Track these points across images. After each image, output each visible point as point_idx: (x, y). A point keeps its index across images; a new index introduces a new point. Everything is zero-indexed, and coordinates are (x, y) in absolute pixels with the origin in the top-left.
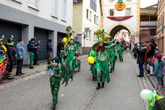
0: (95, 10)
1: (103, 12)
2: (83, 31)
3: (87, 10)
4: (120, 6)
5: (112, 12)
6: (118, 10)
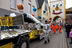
2: (42, 19)
5: (54, 11)
6: (56, 10)
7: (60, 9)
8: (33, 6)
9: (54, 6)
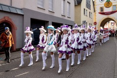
0: (90, 8)
1: (96, 9)
2: (82, 23)
3: (84, 9)
4: (108, 4)
5: (102, 9)
6: (106, 7)
7: (113, 4)
8: (68, 2)
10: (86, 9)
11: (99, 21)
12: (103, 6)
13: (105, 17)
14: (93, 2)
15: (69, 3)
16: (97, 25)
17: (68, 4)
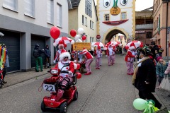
0: (90, 16)
1: (99, 17)
3: (83, 16)
4: (115, 10)
5: (107, 17)
6: (113, 15)
7: (122, 11)
8: (58, 4)
9: (107, 4)
10: (86, 15)
11: (104, 34)
12: (108, 12)
13: (112, 28)
14: (95, 7)
15: (60, 6)
16: (101, 39)
17: (58, 7)
